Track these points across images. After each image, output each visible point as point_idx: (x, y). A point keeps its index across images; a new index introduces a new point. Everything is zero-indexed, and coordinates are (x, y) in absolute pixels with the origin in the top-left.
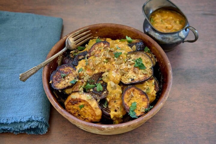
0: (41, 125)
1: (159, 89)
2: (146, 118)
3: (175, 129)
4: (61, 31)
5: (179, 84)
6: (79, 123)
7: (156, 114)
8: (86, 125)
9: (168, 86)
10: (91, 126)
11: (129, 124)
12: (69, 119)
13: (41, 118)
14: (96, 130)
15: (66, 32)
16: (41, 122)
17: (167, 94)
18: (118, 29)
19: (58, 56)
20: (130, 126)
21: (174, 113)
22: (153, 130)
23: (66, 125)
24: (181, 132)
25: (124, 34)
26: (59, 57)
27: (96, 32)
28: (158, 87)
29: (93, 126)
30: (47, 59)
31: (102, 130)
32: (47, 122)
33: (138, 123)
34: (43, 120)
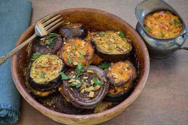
0: (11, 113)
1: (136, 75)
2: (123, 106)
3: (153, 118)
4: (30, 15)
5: (158, 69)
6: (52, 114)
7: (133, 102)
8: (59, 117)
9: (145, 72)
10: (64, 117)
11: (104, 114)
12: (40, 111)
13: (10, 106)
14: (70, 121)
15: (35, 18)
16: (11, 110)
17: (144, 81)
18: (91, 13)
19: (28, 44)
20: (106, 115)
21: (153, 101)
22: (130, 120)
23: (38, 118)
24: (161, 120)
25: (97, 18)
26: (28, 46)
27: (68, 18)
28: (135, 74)
29: (67, 117)
30: (15, 47)
31: (77, 120)
32: (17, 110)
33: (114, 112)
34: (13, 108)
